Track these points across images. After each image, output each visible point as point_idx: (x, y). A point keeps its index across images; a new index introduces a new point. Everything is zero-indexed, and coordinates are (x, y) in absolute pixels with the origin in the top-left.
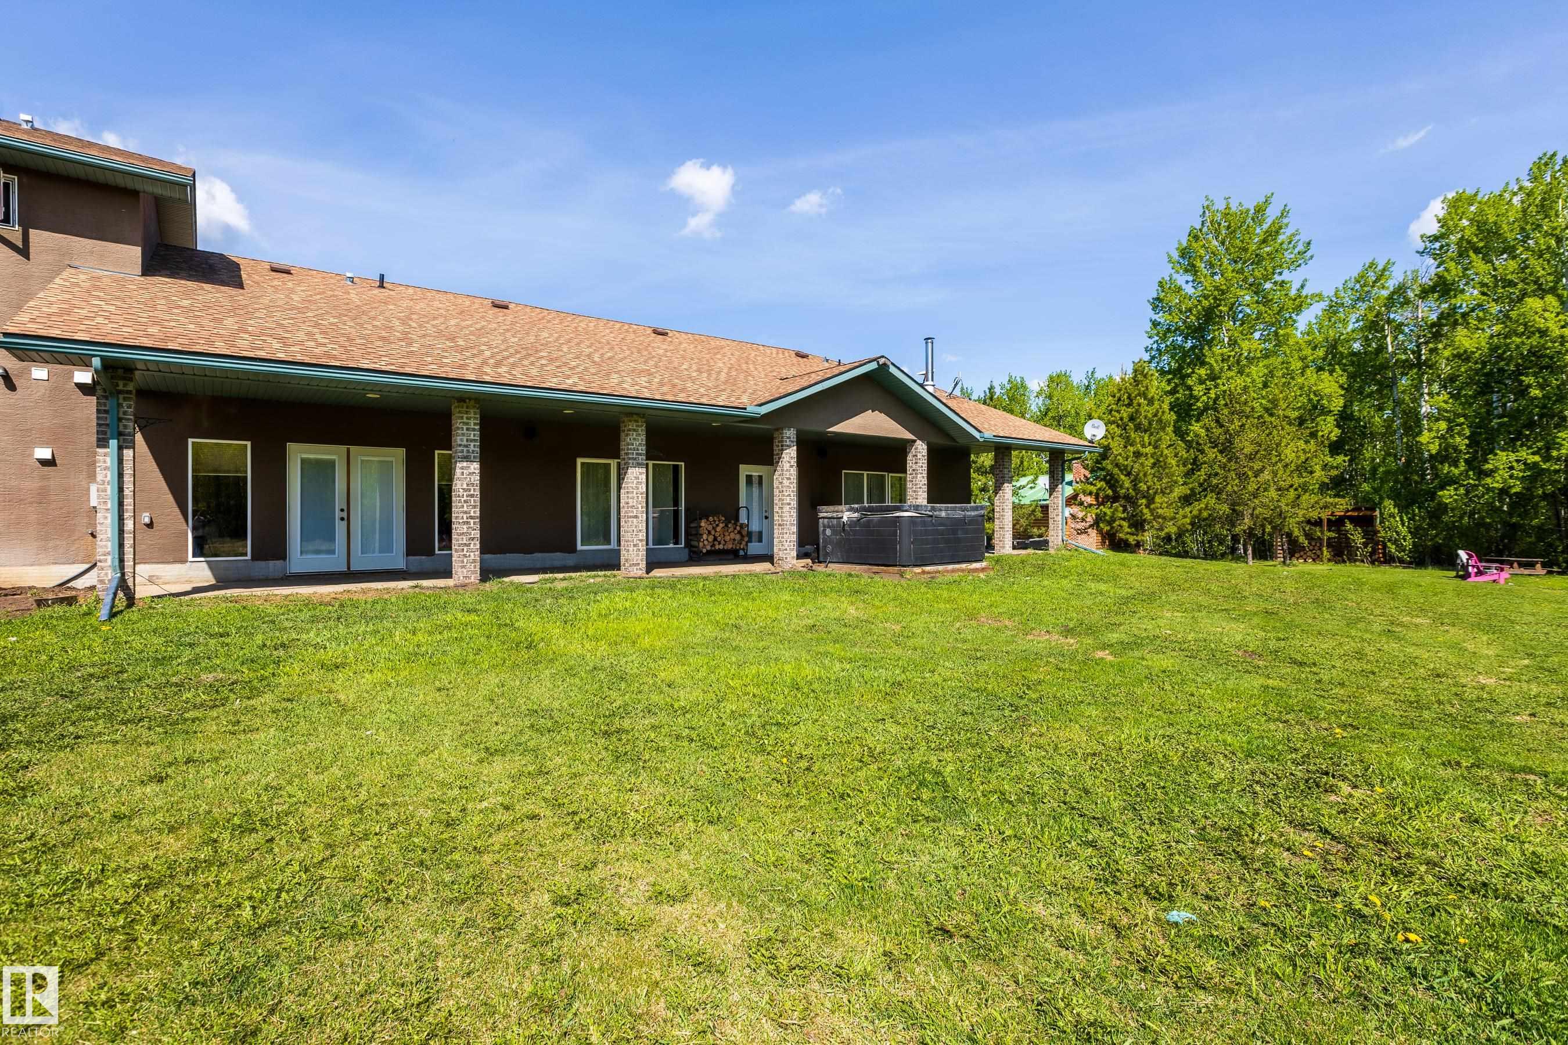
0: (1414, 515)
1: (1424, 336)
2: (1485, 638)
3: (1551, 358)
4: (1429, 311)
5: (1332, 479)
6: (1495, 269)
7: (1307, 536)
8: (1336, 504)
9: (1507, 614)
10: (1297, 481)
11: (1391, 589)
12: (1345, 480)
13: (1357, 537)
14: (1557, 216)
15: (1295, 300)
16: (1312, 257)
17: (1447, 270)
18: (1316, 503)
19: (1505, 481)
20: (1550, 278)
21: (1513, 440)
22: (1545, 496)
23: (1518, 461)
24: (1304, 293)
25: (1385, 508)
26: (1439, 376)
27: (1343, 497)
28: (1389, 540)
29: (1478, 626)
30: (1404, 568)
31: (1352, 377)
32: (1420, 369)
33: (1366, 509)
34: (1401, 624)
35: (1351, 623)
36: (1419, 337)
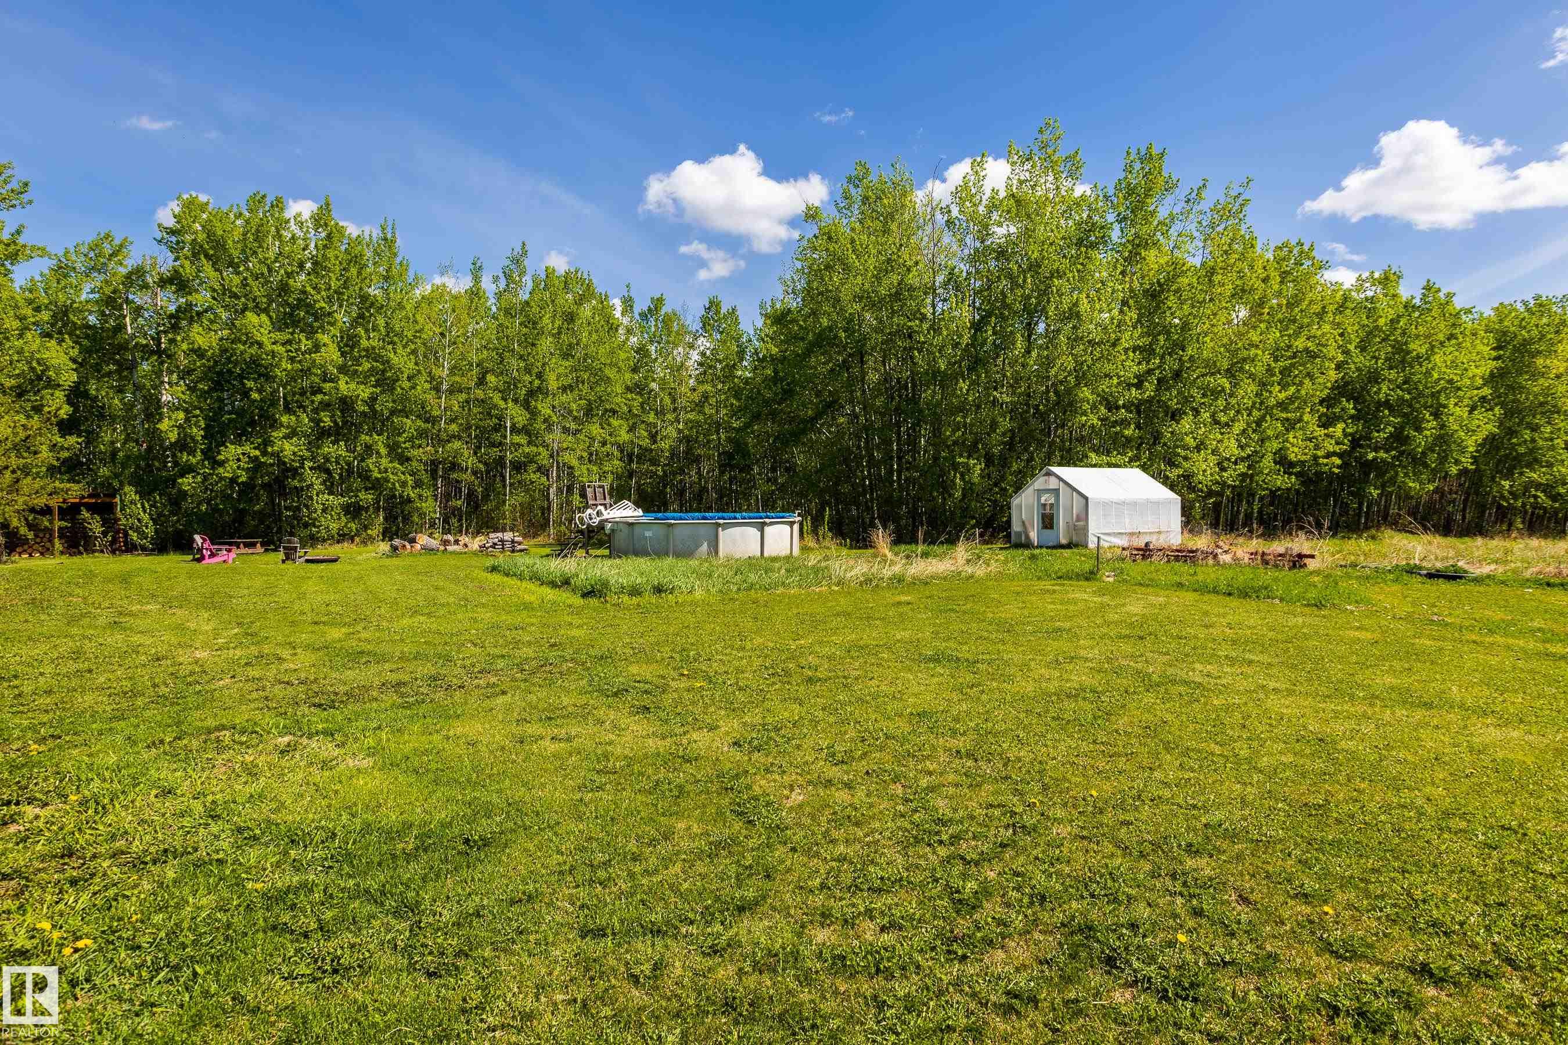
0: (155, 502)
1: (164, 325)
2: (206, 615)
3: (266, 368)
4: (168, 301)
5: (65, 461)
6: (223, 279)
7: (30, 526)
8: (68, 490)
9: (227, 590)
10: (14, 461)
11: (125, 579)
12: (82, 464)
13: (95, 526)
14: (268, 249)
15: (8, 245)
16: (30, 202)
17: (182, 266)
18: (42, 488)
19: (234, 471)
20: (265, 300)
21: (240, 435)
22: (264, 486)
23: (244, 454)
24: (21, 240)
25: (125, 495)
26: (178, 367)
27: (79, 482)
28: (131, 528)
29: (203, 605)
30: (147, 555)
31: (86, 351)
32: (160, 357)
33: (105, 495)
34: (131, 614)
35: (72, 621)
36: (159, 325)
